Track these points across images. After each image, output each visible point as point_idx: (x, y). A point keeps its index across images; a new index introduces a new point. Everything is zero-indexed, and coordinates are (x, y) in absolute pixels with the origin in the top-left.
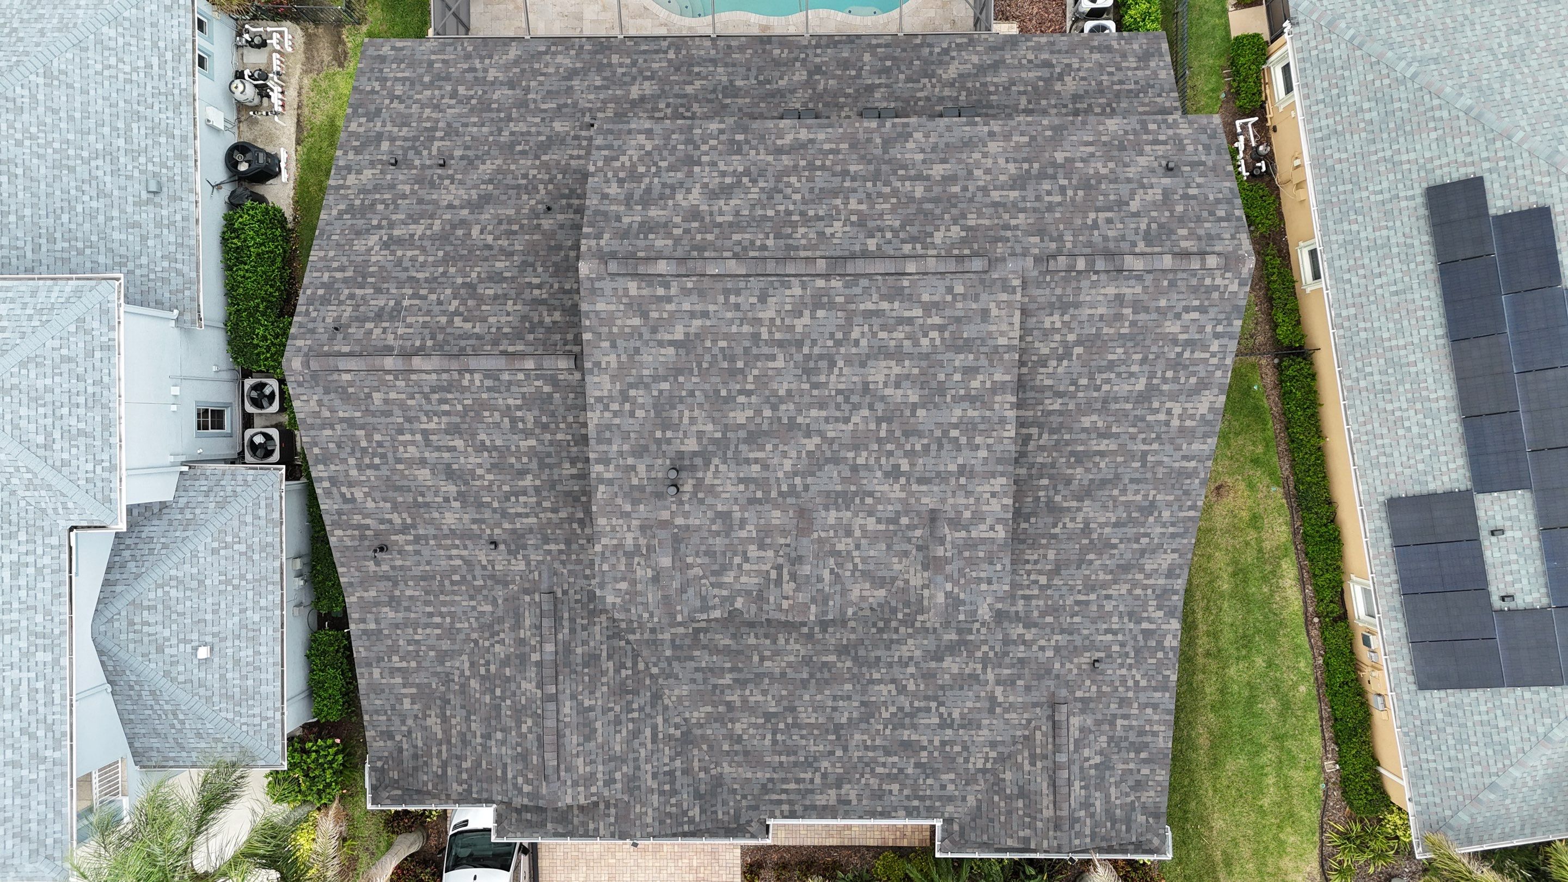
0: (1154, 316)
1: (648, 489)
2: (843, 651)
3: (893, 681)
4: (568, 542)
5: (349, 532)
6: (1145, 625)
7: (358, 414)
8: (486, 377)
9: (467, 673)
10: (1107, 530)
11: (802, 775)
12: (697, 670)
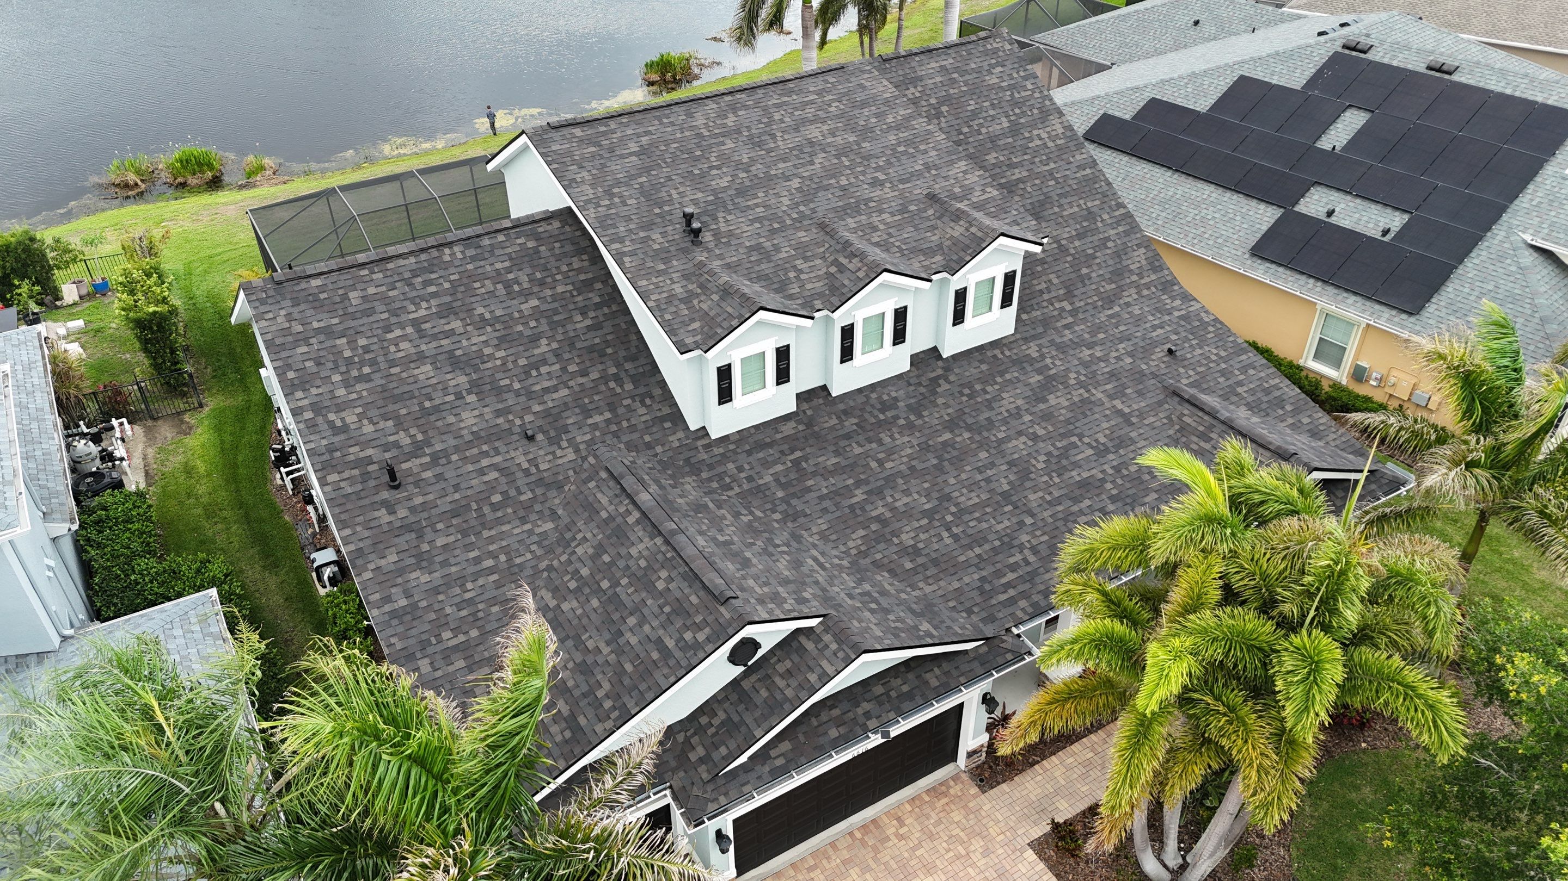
1: (672, 249)
5: (346, 474)
10: (1077, 243)
12: (822, 498)
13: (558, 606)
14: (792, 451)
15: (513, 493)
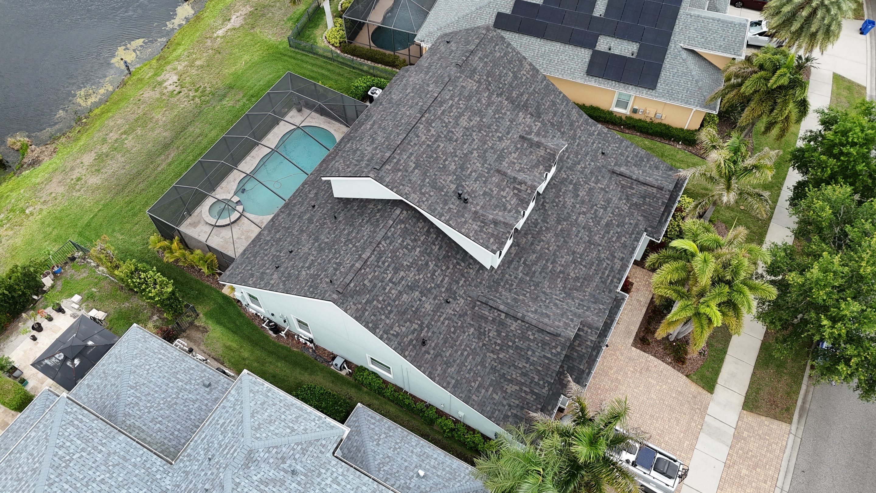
0: (491, 55)
1: (460, 209)
2: (559, 222)
3: (579, 214)
4: (463, 275)
5: (409, 350)
6: (596, 133)
7: (368, 296)
8: (385, 240)
9: (495, 357)
10: (555, 119)
11: (604, 266)
12: (540, 273)
13: (498, 357)
14: (520, 259)
15: (455, 325)
